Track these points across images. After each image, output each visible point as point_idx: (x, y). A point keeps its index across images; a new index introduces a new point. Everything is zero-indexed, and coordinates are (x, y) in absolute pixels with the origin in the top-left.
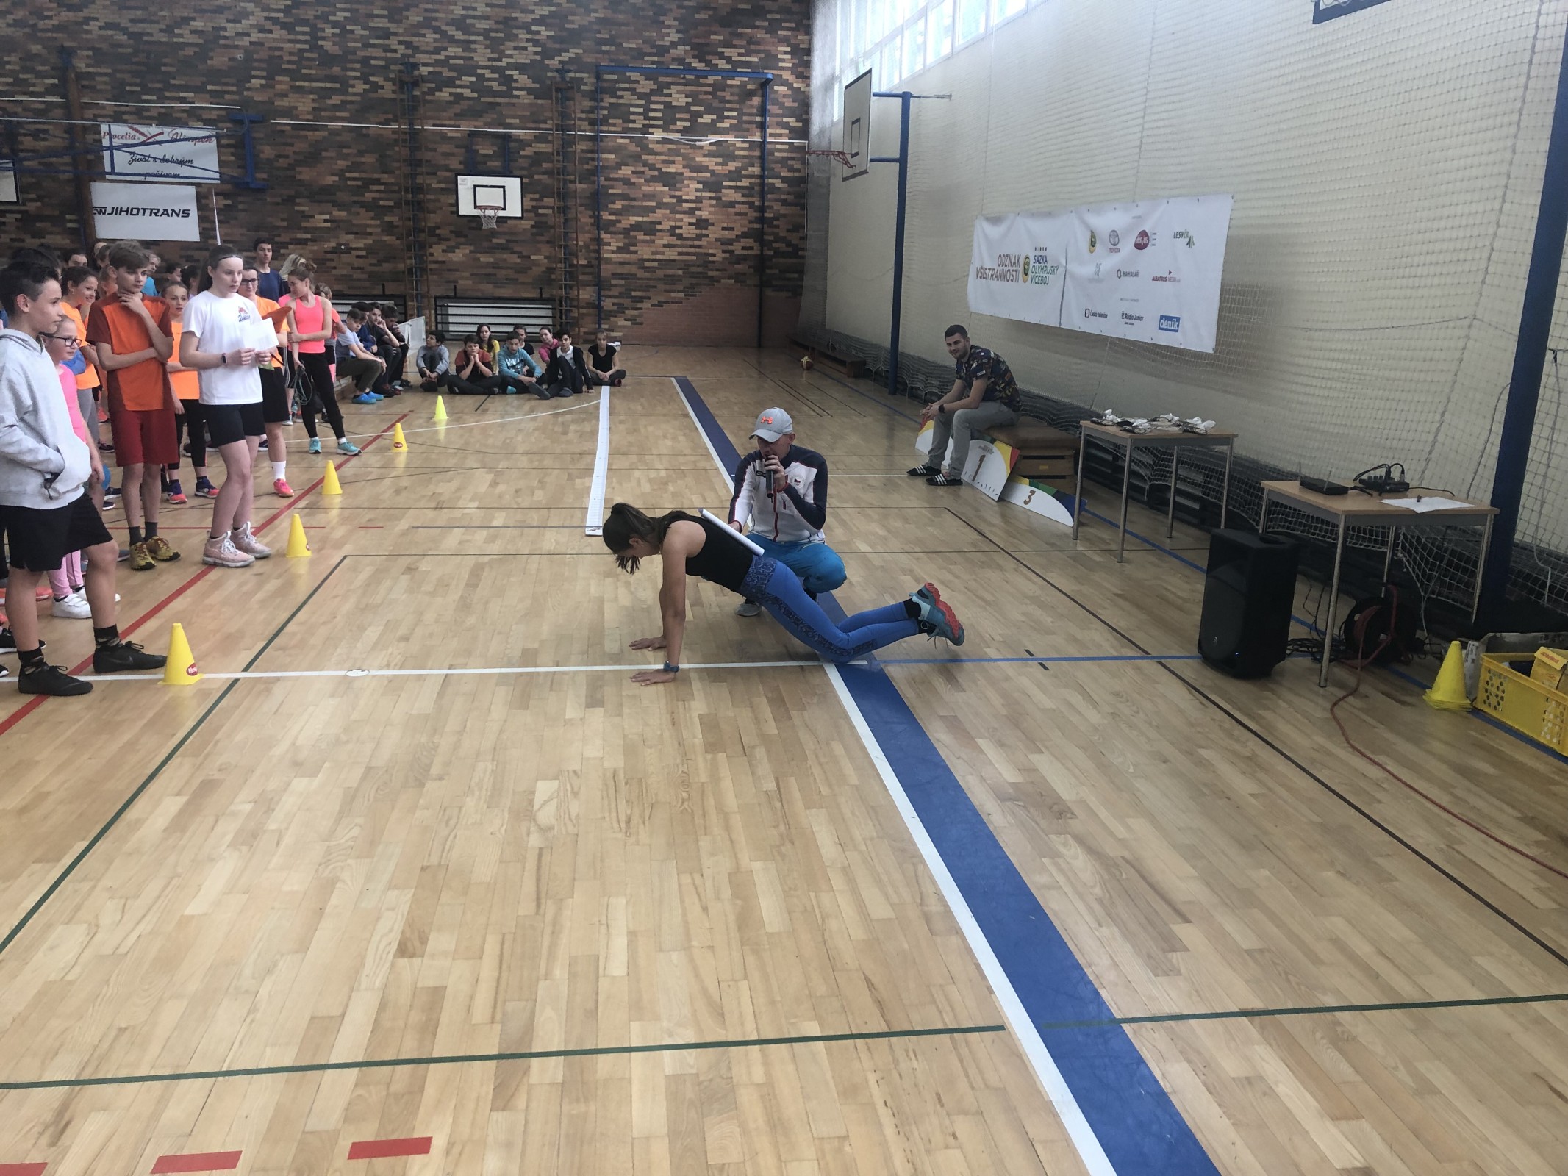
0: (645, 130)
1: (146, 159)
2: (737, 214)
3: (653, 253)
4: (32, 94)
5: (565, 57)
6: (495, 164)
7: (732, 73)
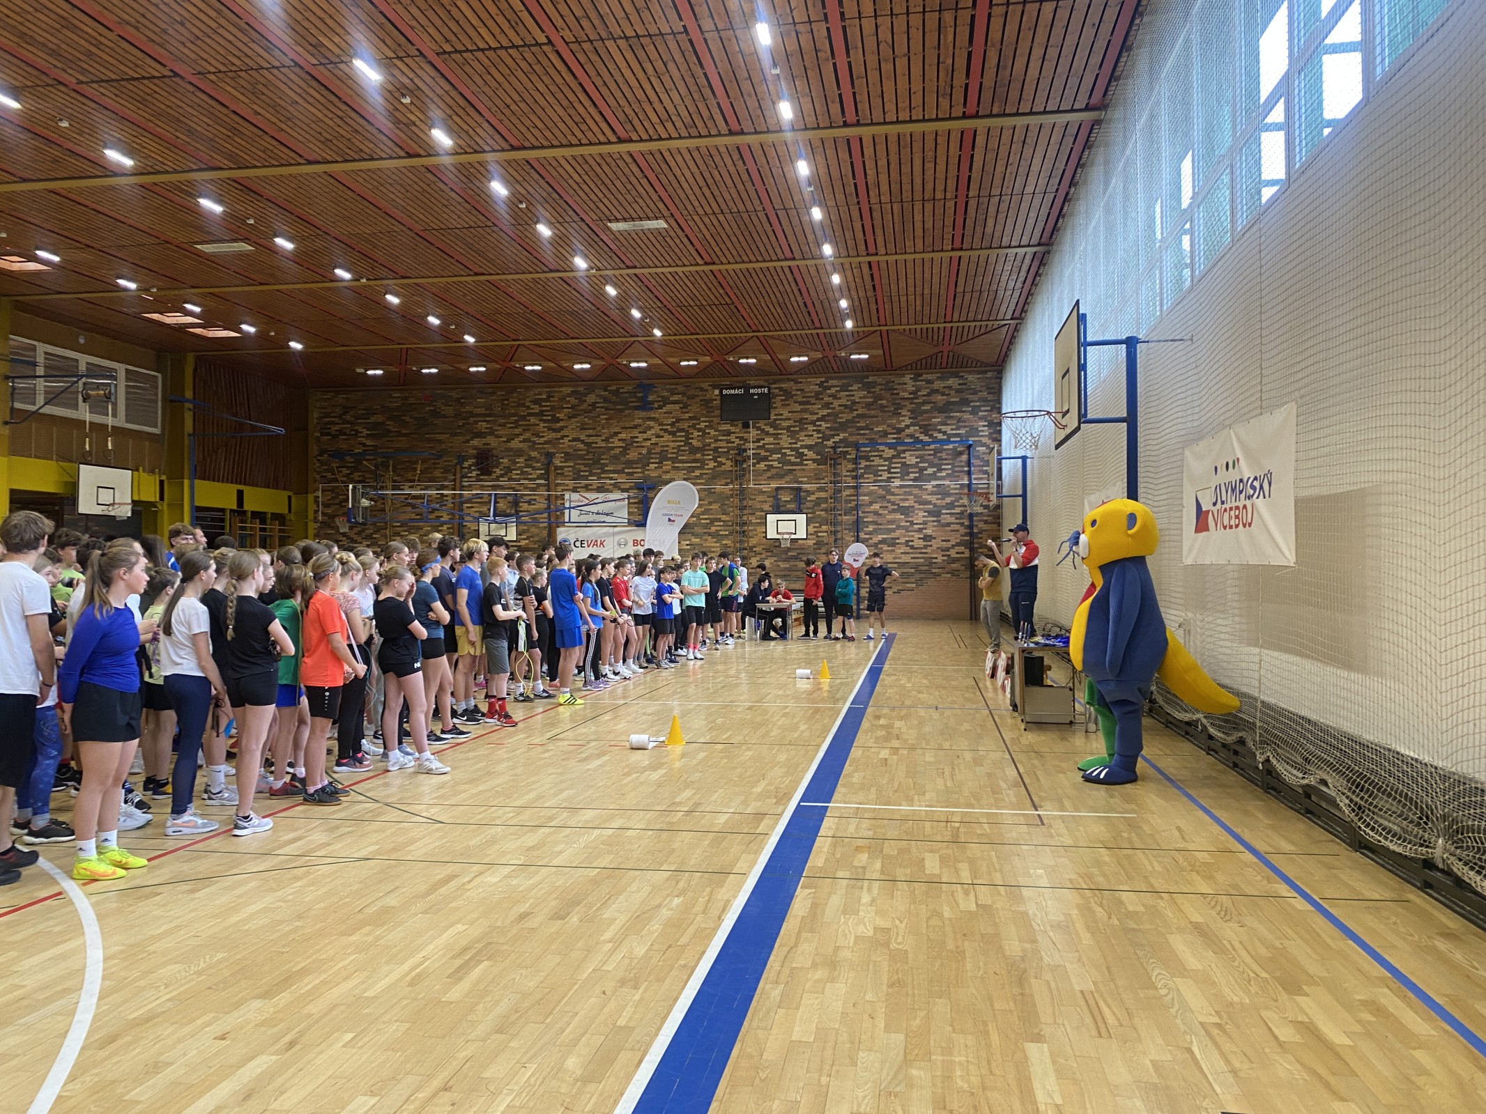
0: (889, 480)
1: (588, 513)
2: (952, 531)
3: (894, 558)
4: (530, 480)
5: (837, 439)
6: (791, 506)
7: (948, 442)
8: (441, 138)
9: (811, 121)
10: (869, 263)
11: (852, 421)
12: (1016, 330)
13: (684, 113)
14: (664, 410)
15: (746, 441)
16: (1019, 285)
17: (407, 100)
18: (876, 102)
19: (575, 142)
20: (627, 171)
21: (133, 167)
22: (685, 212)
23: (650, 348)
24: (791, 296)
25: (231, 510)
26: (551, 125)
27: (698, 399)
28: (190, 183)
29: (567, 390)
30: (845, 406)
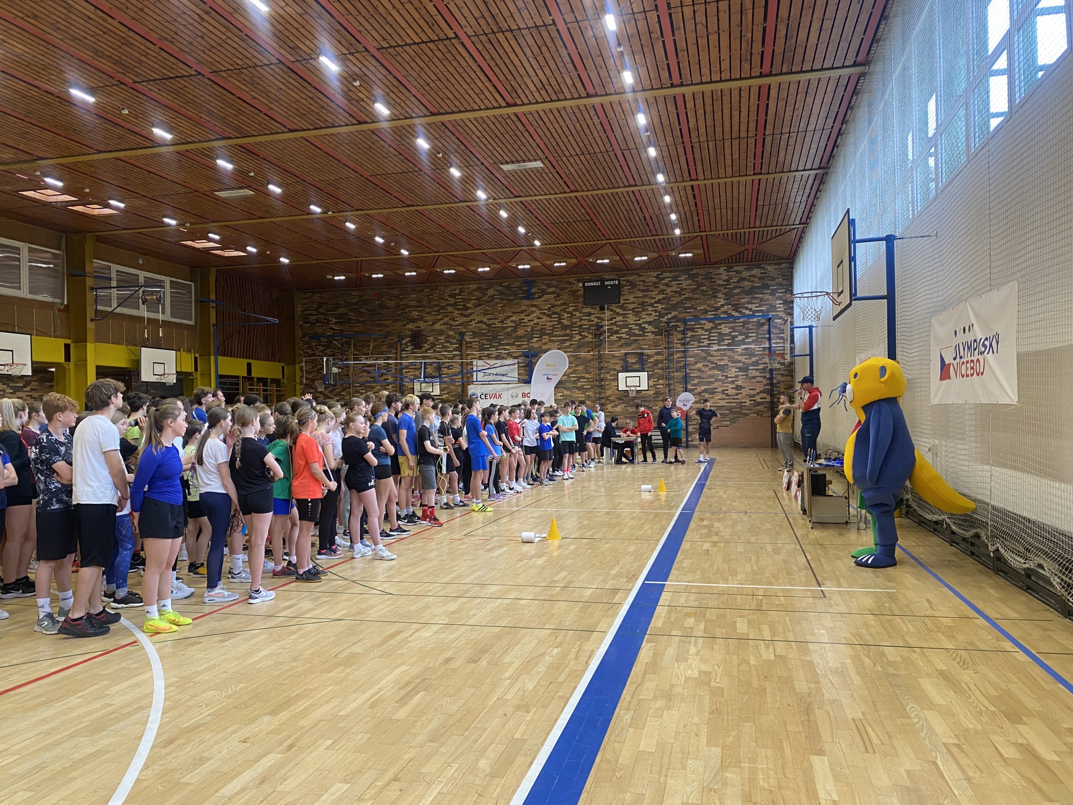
0: (709, 345)
1: (490, 374)
2: (757, 382)
4: (449, 351)
5: (670, 316)
6: (636, 366)
7: (753, 316)
8: (382, 109)
9: (647, 84)
10: (692, 186)
11: (681, 303)
12: (803, 232)
13: (554, 83)
14: (542, 299)
15: (603, 319)
16: (805, 198)
17: (357, 84)
18: (695, 68)
19: (476, 107)
20: (513, 127)
21: (172, 140)
22: (556, 155)
23: (532, 254)
24: (635, 213)
25: (243, 377)
26: (458, 96)
27: (567, 291)
28: (211, 149)
29: (473, 287)
30: (676, 292)
